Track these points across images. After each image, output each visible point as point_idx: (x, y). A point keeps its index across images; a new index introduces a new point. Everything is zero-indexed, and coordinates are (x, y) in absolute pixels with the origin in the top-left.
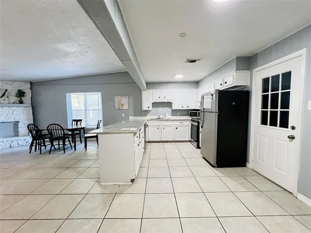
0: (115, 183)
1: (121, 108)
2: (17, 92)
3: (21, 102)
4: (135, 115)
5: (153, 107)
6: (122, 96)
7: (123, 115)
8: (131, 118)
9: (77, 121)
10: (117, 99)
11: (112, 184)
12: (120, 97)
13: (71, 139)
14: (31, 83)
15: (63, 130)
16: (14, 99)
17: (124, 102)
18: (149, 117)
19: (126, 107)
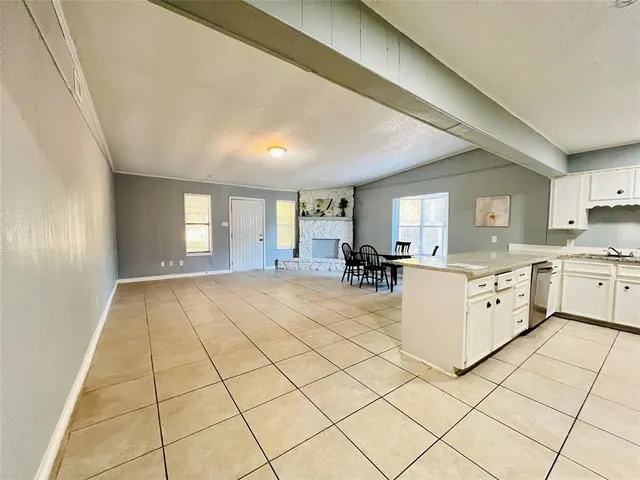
0: (424, 361)
1: (490, 222)
2: (340, 201)
3: (343, 215)
4: (527, 241)
6: (493, 196)
7: (494, 239)
8: (515, 248)
9: (403, 244)
10: (480, 203)
11: (420, 360)
12: (488, 199)
13: (389, 273)
14: (354, 188)
15: (378, 255)
16: (338, 211)
17: (500, 211)
18: (571, 248)
19: (502, 220)
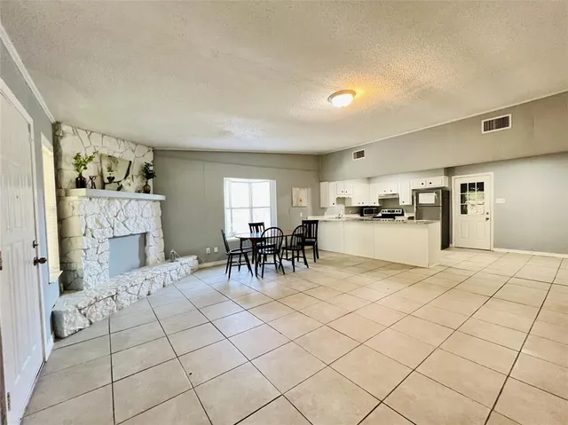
1: (300, 204)
5: (338, 203)
6: (300, 187)
7: (302, 215)
9: (257, 225)
10: (295, 190)
12: (298, 189)
14: (154, 151)
17: (303, 197)
